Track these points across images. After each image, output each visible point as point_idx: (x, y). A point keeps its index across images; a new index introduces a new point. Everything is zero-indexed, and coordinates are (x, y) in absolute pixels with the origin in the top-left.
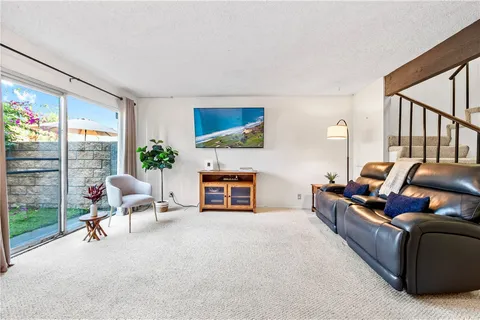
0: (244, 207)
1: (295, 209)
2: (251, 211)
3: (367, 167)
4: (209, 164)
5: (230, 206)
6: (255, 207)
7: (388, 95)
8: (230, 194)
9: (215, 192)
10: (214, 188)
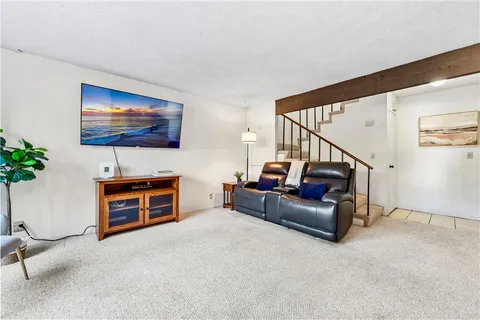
0: (164, 218)
1: (207, 209)
2: (173, 220)
3: (267, 165)
4: (107, 169)
5: (147, 221)
6: (177, 215)
7: (277, 114)
8: (147, 205)
9: (122, 207)
10: (120, 202)
